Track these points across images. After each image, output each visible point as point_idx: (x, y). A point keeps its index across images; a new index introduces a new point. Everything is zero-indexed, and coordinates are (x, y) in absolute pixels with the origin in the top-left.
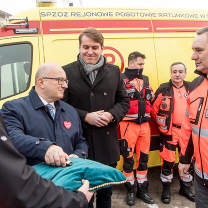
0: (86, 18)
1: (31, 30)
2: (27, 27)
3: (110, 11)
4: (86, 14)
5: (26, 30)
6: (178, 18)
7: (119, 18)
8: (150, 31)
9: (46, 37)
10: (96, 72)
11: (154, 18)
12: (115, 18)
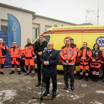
0: (64, 29)
1: (50, 33)
2: (50, 32)
3: (71, 27)
4: (64, 28)
5: (49, 33)
6: (92, 29)
7: (73, 29)
8: (82, 33)
9: (53, 34)
10: (42, 43)
11: (83, 29)
12: (72, 29)
